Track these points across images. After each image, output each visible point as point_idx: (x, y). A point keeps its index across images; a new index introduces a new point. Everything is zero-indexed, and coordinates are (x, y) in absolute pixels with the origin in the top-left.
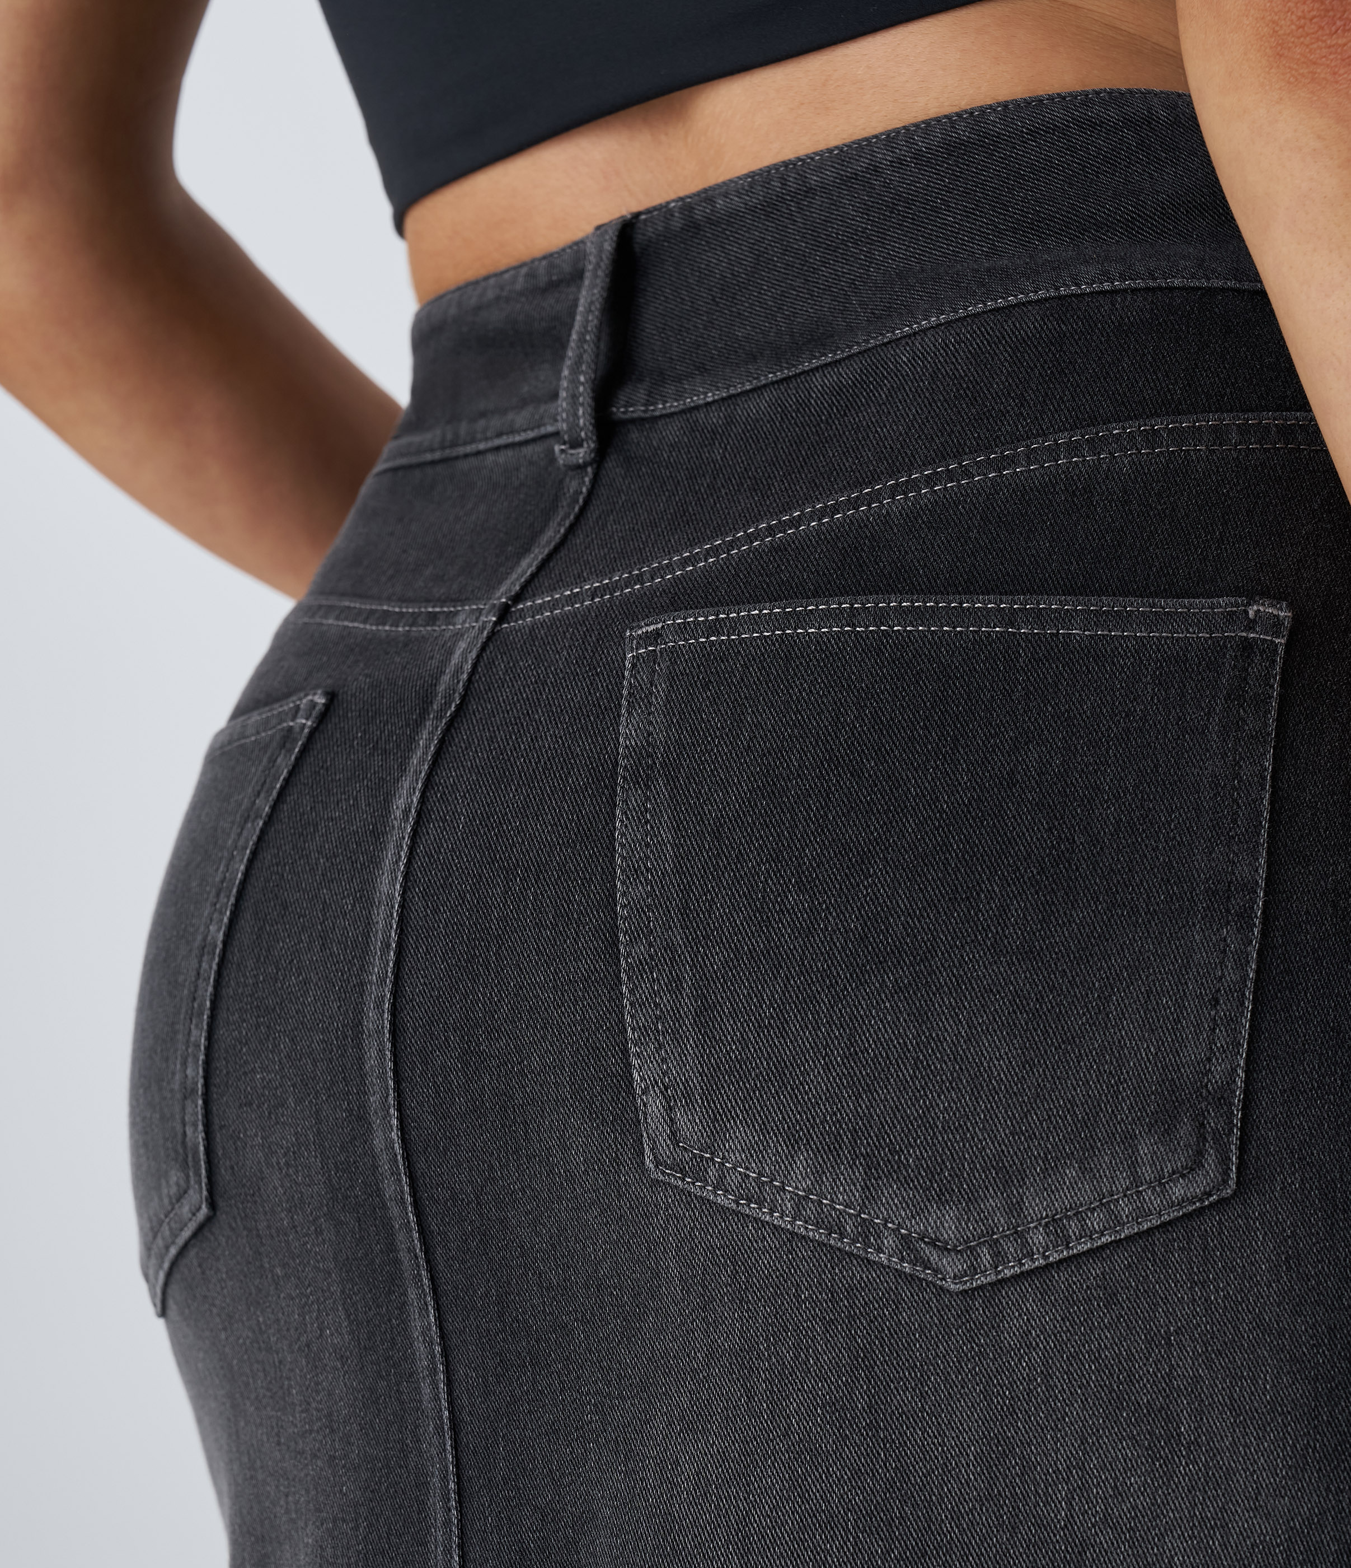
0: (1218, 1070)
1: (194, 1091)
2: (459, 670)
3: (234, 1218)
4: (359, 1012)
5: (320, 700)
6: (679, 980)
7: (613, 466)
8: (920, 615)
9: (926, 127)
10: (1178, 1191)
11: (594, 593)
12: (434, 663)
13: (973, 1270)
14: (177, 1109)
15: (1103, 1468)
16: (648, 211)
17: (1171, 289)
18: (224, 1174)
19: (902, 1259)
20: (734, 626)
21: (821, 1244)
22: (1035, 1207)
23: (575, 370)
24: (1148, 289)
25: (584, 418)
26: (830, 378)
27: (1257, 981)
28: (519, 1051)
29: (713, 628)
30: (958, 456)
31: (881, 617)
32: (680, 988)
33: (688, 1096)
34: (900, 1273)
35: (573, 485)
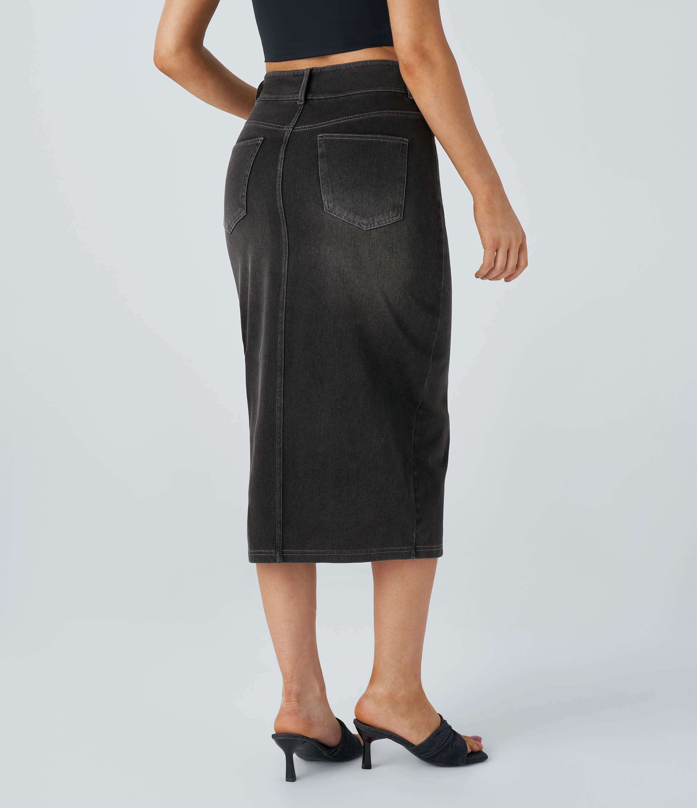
0: (401, 203)
1: (244, 197)
2: (287, 137)
3: (250, 215)
4: (275, 186)
5: (262, 139)
6: (329, 186)
7: (306, 105)
8: (360, 137)
9: (359, 62)
10: (395, 219)
11: (309, 127)
12: (282, 135)
13: (367, 228)
14: (241, 199)
15: (384, 254)
16: (314, 68)
17: (391, 92)
18: (249, 208)
19: (358, 226)
20: (334, 136)
21: (348, 223)
22: (376, 220)
23: (302, 90)
24: (388, 91)
25: (303, 98)
26: (343, 98)
27: (405, 191)
28: (303, 193)
29: (331, 136)
30: (363, 113)
31: (354, 137)
32: (329, 187)
33: (331, 202)
34: (358, 227)
35: (300, 107)
